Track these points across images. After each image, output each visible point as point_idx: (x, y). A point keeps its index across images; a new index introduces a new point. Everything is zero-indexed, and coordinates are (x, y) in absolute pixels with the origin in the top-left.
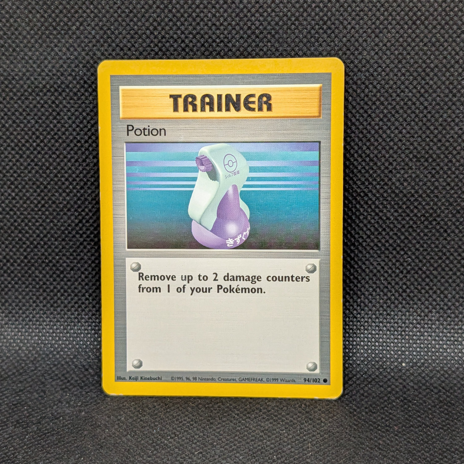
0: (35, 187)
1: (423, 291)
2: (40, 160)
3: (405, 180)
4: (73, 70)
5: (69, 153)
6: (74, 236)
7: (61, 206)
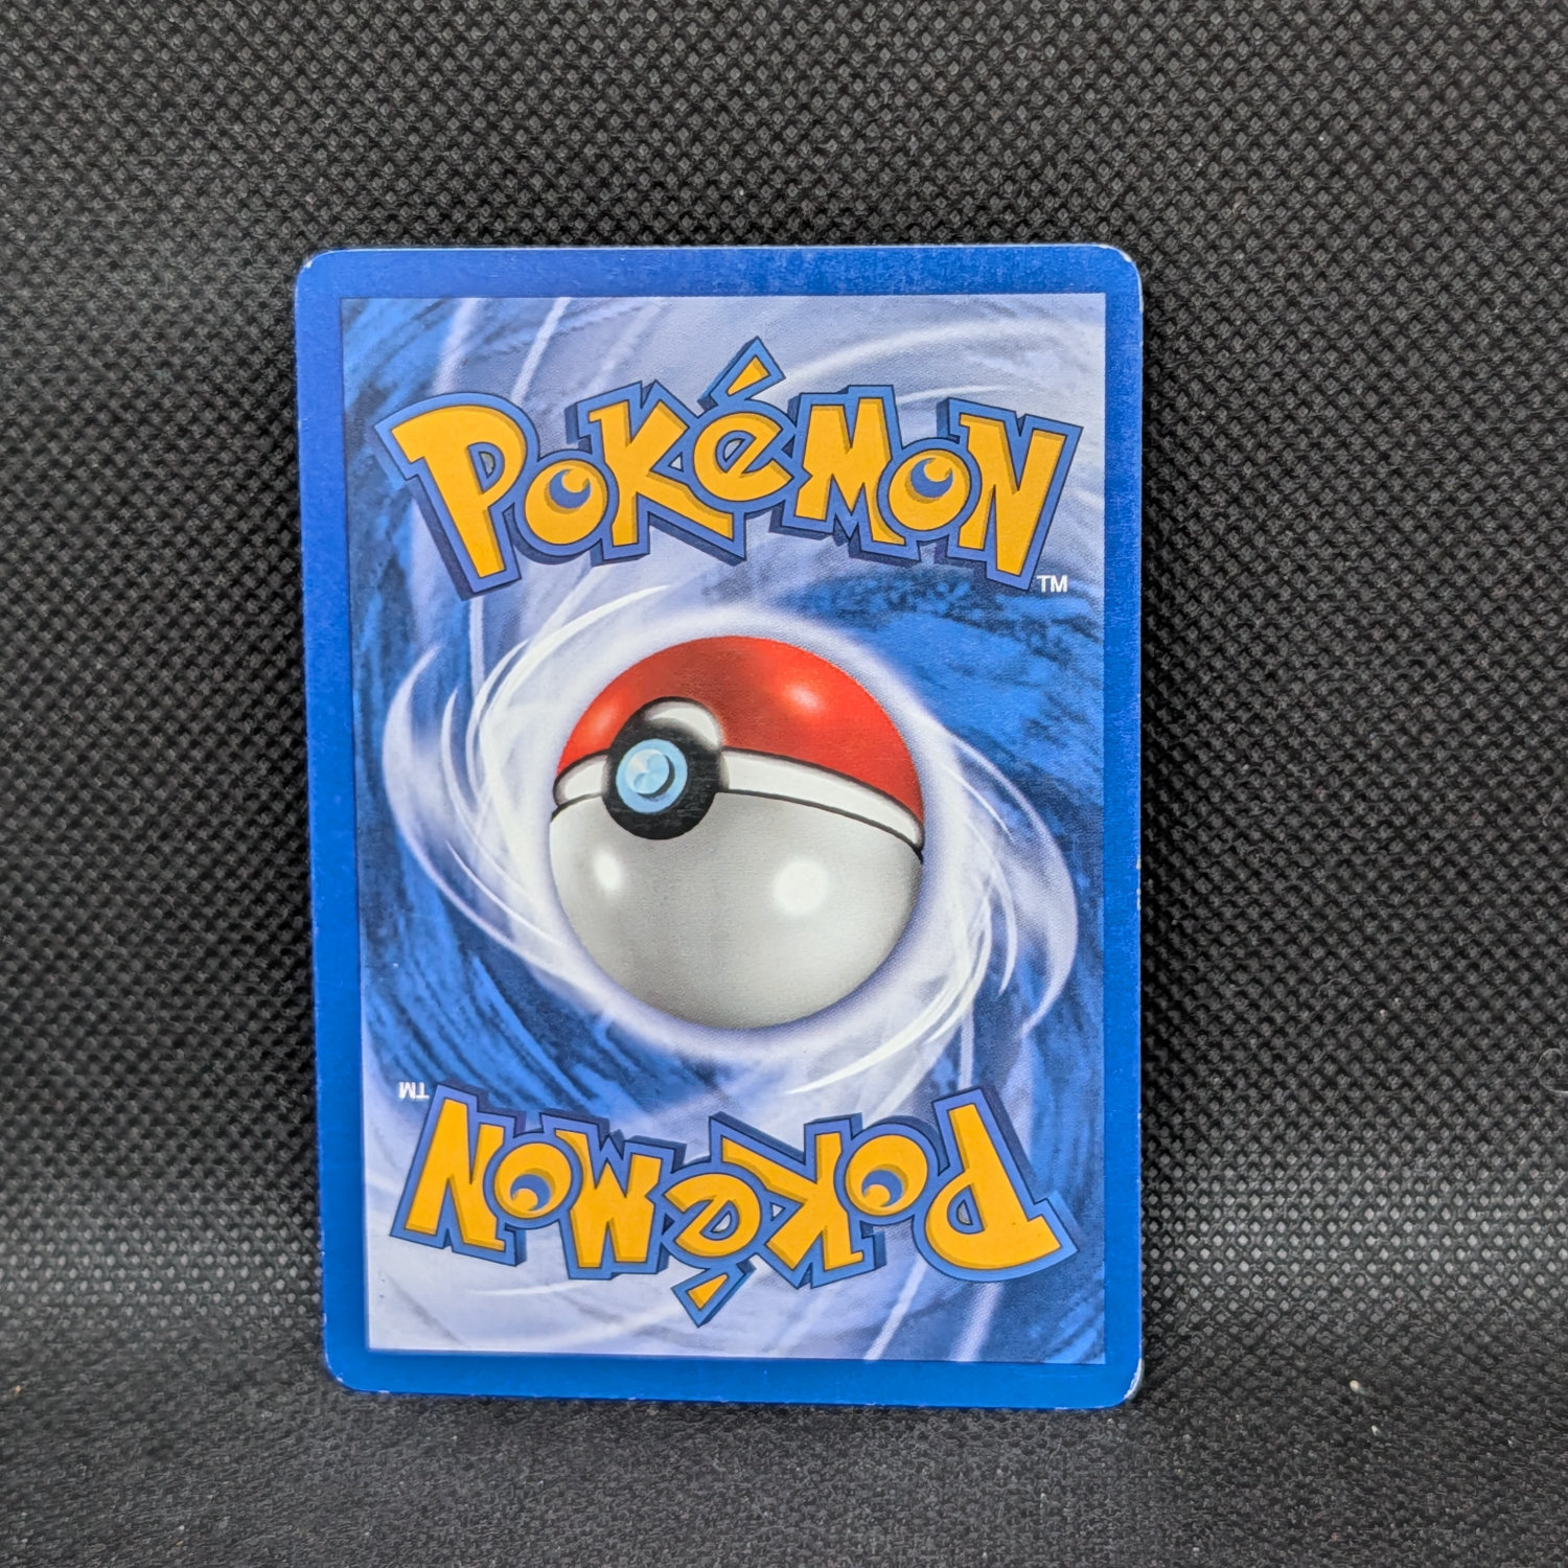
0: (45, 757)
1: (1394, 1082)
2: (62, 664)
3: (1323, 703)
4: (173, 351)
5: (163, 637)
6: (184, 928)
7: (139, 821)
